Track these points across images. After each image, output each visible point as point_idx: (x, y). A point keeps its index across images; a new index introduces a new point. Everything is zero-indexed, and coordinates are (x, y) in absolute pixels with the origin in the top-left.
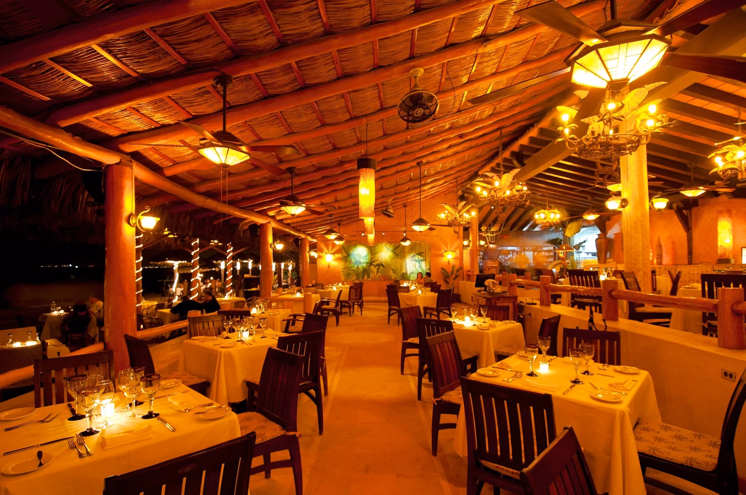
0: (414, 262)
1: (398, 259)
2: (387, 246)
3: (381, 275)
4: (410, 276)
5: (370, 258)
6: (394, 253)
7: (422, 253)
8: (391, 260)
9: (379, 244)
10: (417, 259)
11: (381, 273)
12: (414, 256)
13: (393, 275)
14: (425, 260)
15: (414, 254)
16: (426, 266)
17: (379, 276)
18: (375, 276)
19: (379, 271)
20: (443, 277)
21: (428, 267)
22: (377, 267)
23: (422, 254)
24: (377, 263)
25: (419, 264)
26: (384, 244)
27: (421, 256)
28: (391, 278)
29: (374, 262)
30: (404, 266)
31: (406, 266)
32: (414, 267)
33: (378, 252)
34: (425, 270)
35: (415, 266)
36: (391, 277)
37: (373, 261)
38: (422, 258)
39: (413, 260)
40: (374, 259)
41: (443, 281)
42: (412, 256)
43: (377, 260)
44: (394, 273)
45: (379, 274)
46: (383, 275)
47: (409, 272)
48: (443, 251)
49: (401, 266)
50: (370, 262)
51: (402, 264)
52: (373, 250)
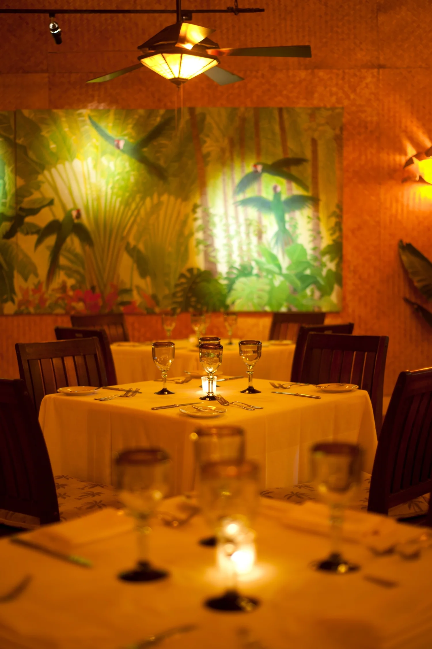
0: (252, 212)
1: (165, 198)
2: (102, 125)
3: (71, 282)
4: (230, 287)
5: (10, 189)
6: (143, 160)
7: (298, 161)
8: (127, 204)
9: (59, 112)
10: (268, 194)
11: (70, 273)
12: (255, 177)
13: (138, 281)
14: (314, 201)
15: (249, 169)
16: (317, 234)
17: (63, 288)
18: (37, 289)
19: (62, 261)
20: (406, 292)
21: (326, 241)
22: (51, 240)
23: (294, 170)
24: (50, 218)
25: (281, 221)
26: (85, 112)
27: (290, 178)
28: (126, 298)
29: (34, 212)
30: (199, 235)
31: (209, 237)
32: (254, 239)
33: (57, 158)
34: (310, 252)
35: (260, 235)
36: (128, 291)
37: (26, 203)
38: (297, 191)
39: (245, 202)
40: (36, 195)
41: (405, 310)
42: (238, 177)
43: (51, 203)
44: (143, 274)
45: (61, 277)
46: (81, 282)
47: (222, 268)
48: (411, 151)
49: (181, 234)
50: (10, 213)
51: (184, 223)
52: (24, 149)
